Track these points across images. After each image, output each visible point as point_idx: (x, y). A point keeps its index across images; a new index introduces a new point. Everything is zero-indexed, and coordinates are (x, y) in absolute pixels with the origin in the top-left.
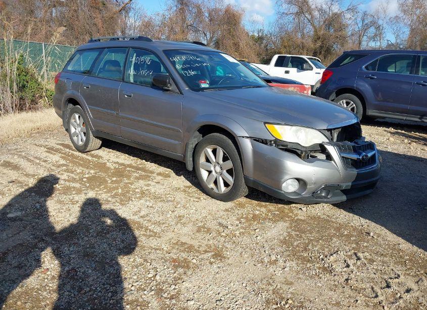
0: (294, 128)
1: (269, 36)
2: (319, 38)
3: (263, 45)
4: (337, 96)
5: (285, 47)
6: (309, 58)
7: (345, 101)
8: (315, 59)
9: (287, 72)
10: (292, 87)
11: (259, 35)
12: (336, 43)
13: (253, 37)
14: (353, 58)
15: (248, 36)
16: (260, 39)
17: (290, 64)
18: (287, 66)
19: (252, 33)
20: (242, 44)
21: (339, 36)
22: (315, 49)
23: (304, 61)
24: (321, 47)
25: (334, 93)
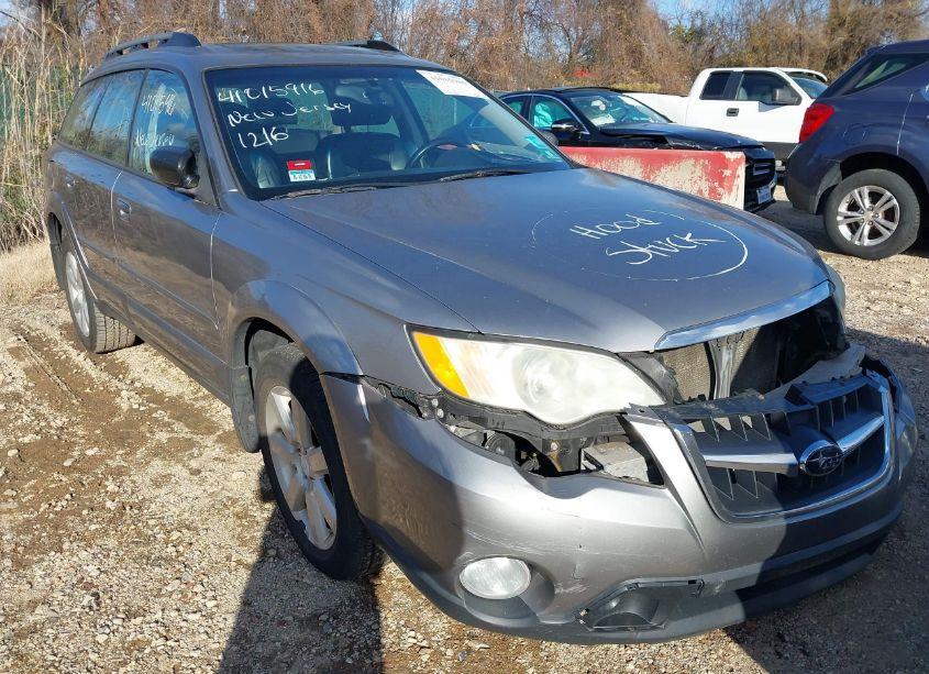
0: (516, 350)
1: (718, 26)
2: (841, 24)
3: (702, 49)
4: (844, 176)
5: (755, 50)
6: (791, 74)
7: (866, 190)
8: (811, 75)
9: (732, 112)
10: (689, 157)
11: (693, 25)
12: (887, 34)
13: (678, 29)
14: (897, 67)
15: (666, 29)
16: (698, 34)
17: (742, 92)
18: (732, 97)
19: (676, 22)
20: (650, 50)
21: (895, 15)
22: (833, 51)
23: (780, 82)
24: (847, 45)
25: (837, 167)
